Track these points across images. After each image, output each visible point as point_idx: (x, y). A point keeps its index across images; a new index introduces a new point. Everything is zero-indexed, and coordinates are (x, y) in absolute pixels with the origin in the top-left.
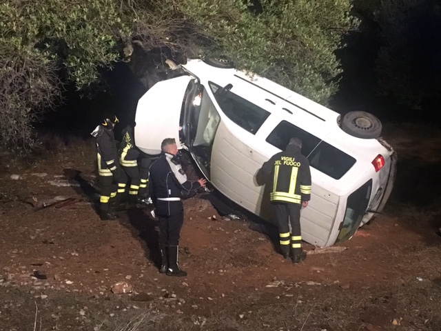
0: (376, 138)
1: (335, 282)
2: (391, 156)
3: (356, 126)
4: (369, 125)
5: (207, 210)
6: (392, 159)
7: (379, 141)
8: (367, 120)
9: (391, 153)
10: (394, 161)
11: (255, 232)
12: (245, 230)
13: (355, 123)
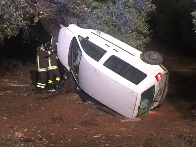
0: (159, 65)
1: (129, 136)
2: (166, 74)
3: (150, 58)
4: (156, 58)
5: (77, 98)
6: (167, 76)
7: (160, 66)
8: (155, 55)
9: (166, 72)
10: (168, 76)
11: (99, 110)
12: (94, 109)
13: (149, 57)
